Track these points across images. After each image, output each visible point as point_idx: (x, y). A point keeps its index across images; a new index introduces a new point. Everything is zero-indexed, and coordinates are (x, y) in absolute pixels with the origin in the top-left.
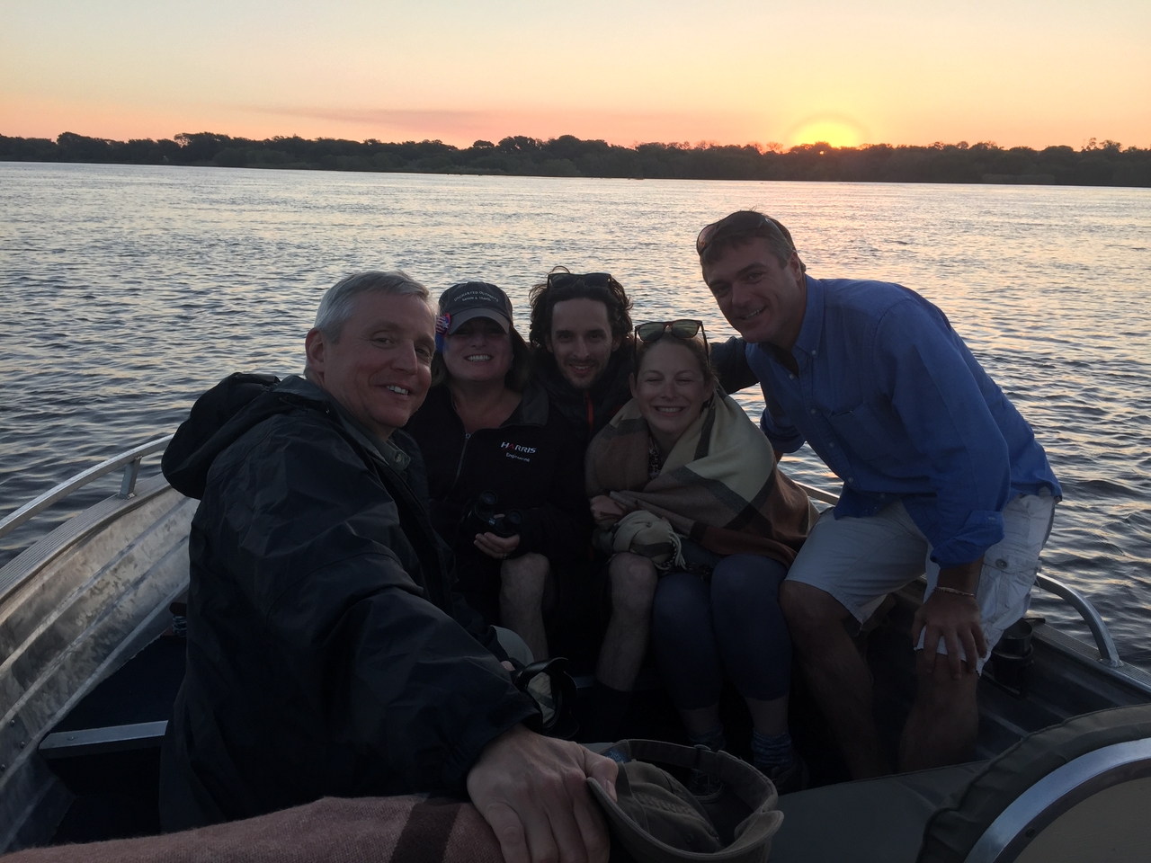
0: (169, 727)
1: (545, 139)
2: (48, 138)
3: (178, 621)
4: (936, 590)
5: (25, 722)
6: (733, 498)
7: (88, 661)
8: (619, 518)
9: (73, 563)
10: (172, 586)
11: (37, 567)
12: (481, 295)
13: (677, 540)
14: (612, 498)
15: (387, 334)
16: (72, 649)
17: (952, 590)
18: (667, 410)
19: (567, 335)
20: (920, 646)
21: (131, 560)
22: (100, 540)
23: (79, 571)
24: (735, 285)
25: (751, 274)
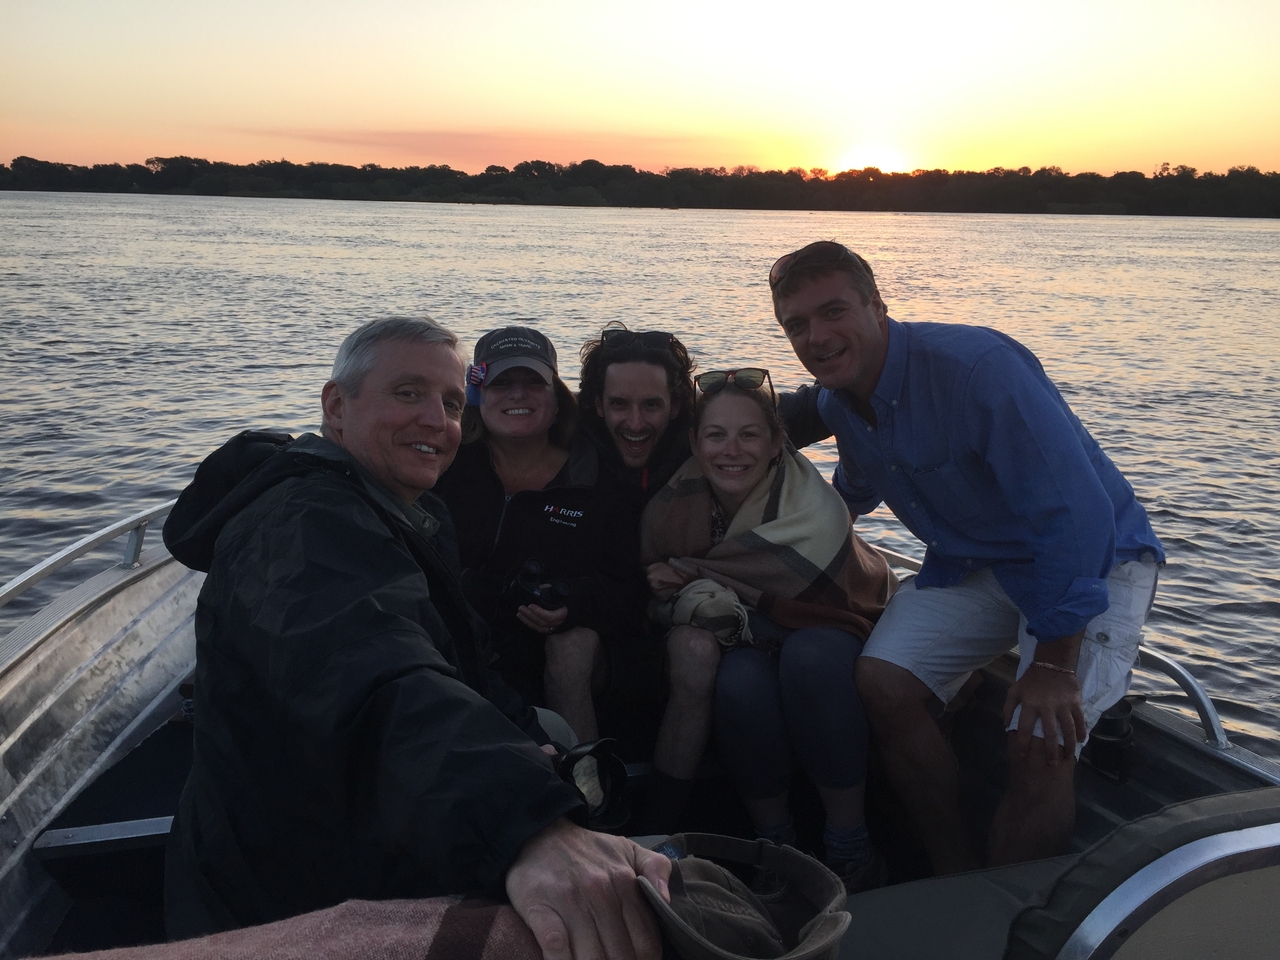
0: (175, 824)
1: (566, 164)
3: (188, 704)
4: (1032, 665)
5: (18, 819)
6: (804, 565)
7: (88, 750)
9: (71, 641)
10: (183, 666)
11: (31, 646)
12: (521, 342)
13: (743, 612)
14: (671, 566)
15: (411, 388)
16: (70, 737)
17: (1051, 666)
18: (730, 469)
20: (1014, 725)
21: (135, 637)
22: (101, 615)
23: (78, 649)
24: (813, 322)
25: (832, 309)
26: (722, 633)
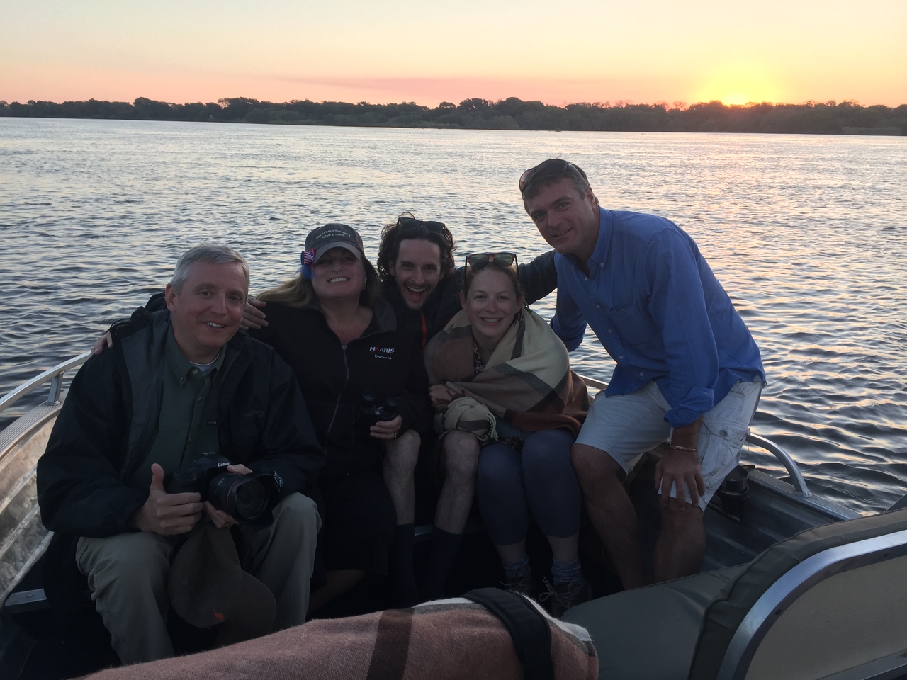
1: (495, 101)
2: (127, 102)
6: (541, 385)
7: (35, 535)
8: (449, 402)
9: (17, 459)
12: (337, 232)
13: (493, 420)
14: (446, 387)
16: (21, 527)
17: (681, 448)
18: (490, 320)
22: (36, 439)
23: (22, 464)
24: (550, 212)
25: (561, 204)
26: (479, 432)
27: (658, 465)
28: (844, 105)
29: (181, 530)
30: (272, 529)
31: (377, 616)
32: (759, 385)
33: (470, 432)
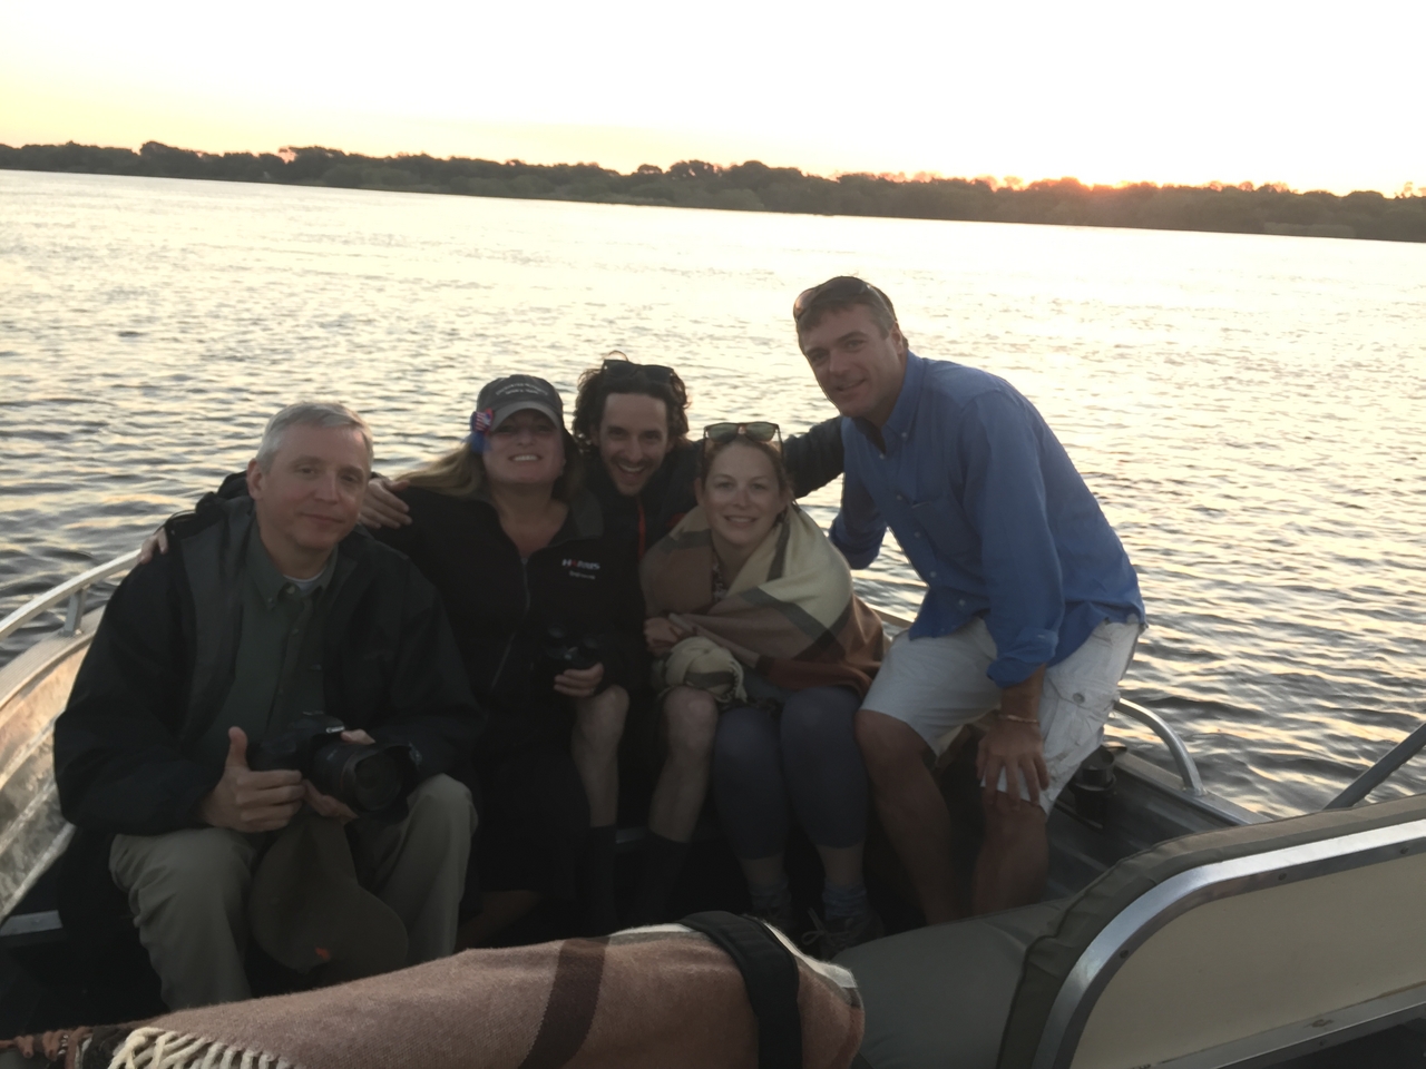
2: (129, 148)
6: (809, 623)
7: (43, 832)
8: (672, 645)
12: (528, 387)
13: (739, 671)
14: (670, 622)
16: (25, 818)
17: (1014, 718)
18: (739, 520)
19: (619, 432)
22: (45, 687)
23: (25, 725)
24: (834, 353)
25: (851, 341)
26: (718, 689)
27: (981, 744)
28: (1265, 189)
29: (272, 825)
30: (404, 827)
31: (556, 946)
32: (1134, 628)
33: (703, 689)
